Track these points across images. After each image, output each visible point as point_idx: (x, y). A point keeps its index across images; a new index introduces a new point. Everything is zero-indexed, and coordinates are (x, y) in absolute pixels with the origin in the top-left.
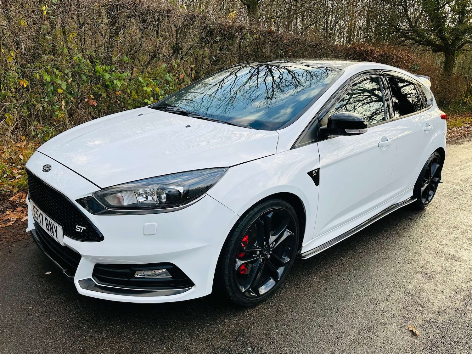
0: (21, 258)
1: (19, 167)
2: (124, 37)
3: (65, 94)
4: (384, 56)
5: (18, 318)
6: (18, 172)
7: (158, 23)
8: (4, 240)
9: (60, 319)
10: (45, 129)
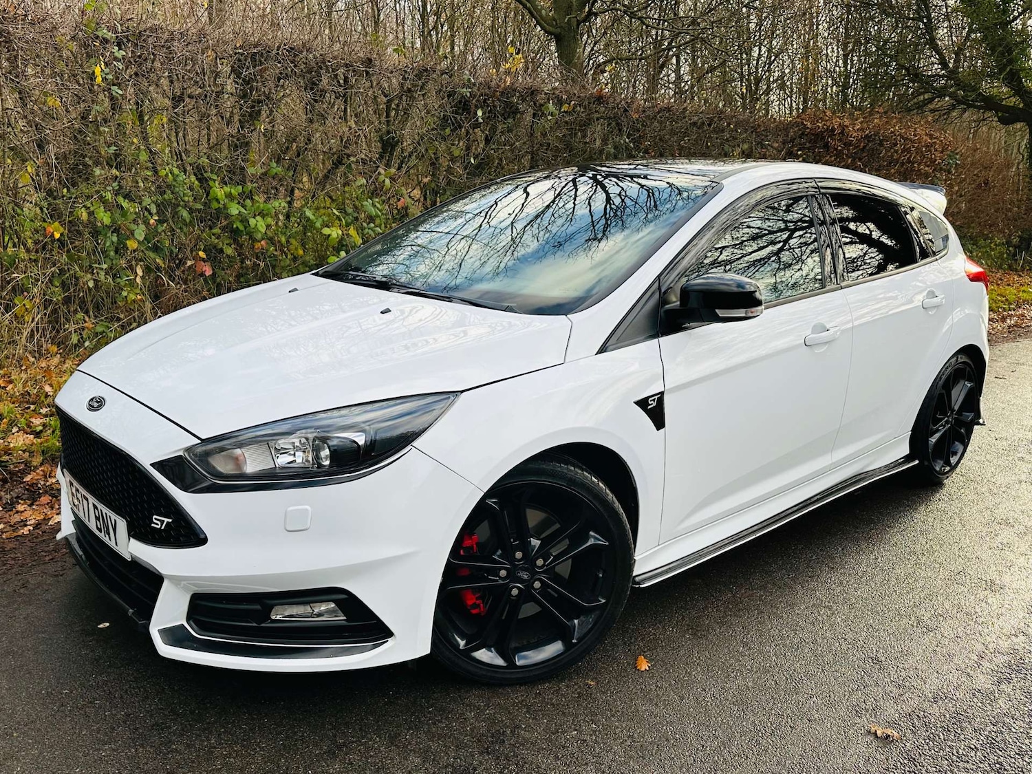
0: (49, 597)
1: (44, 411)
2: (270, 123)
3: (142, 251)
4: (875, 139)
5: (41, 711)
6: (41, 421)
7: (346, 89)
8: (13, 562)
9: (125, 713)
10: (99, 329)
